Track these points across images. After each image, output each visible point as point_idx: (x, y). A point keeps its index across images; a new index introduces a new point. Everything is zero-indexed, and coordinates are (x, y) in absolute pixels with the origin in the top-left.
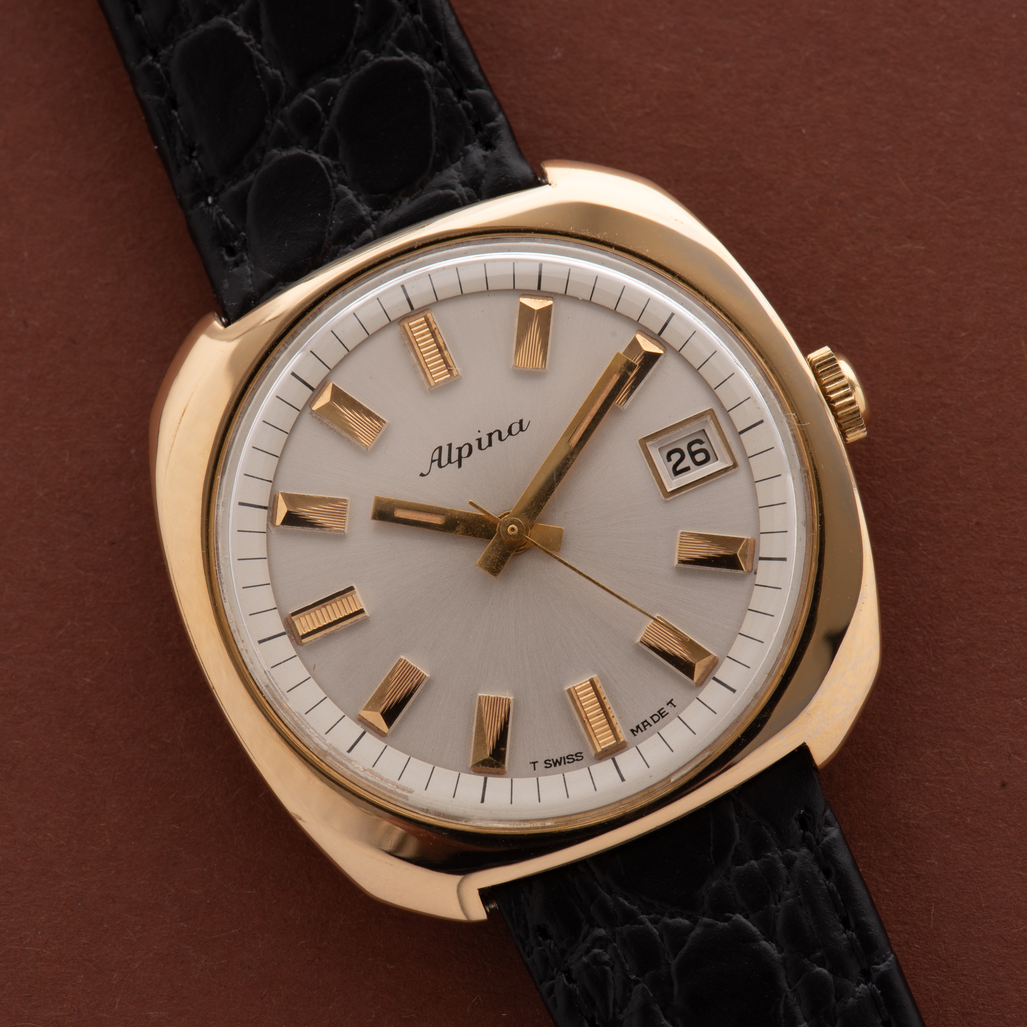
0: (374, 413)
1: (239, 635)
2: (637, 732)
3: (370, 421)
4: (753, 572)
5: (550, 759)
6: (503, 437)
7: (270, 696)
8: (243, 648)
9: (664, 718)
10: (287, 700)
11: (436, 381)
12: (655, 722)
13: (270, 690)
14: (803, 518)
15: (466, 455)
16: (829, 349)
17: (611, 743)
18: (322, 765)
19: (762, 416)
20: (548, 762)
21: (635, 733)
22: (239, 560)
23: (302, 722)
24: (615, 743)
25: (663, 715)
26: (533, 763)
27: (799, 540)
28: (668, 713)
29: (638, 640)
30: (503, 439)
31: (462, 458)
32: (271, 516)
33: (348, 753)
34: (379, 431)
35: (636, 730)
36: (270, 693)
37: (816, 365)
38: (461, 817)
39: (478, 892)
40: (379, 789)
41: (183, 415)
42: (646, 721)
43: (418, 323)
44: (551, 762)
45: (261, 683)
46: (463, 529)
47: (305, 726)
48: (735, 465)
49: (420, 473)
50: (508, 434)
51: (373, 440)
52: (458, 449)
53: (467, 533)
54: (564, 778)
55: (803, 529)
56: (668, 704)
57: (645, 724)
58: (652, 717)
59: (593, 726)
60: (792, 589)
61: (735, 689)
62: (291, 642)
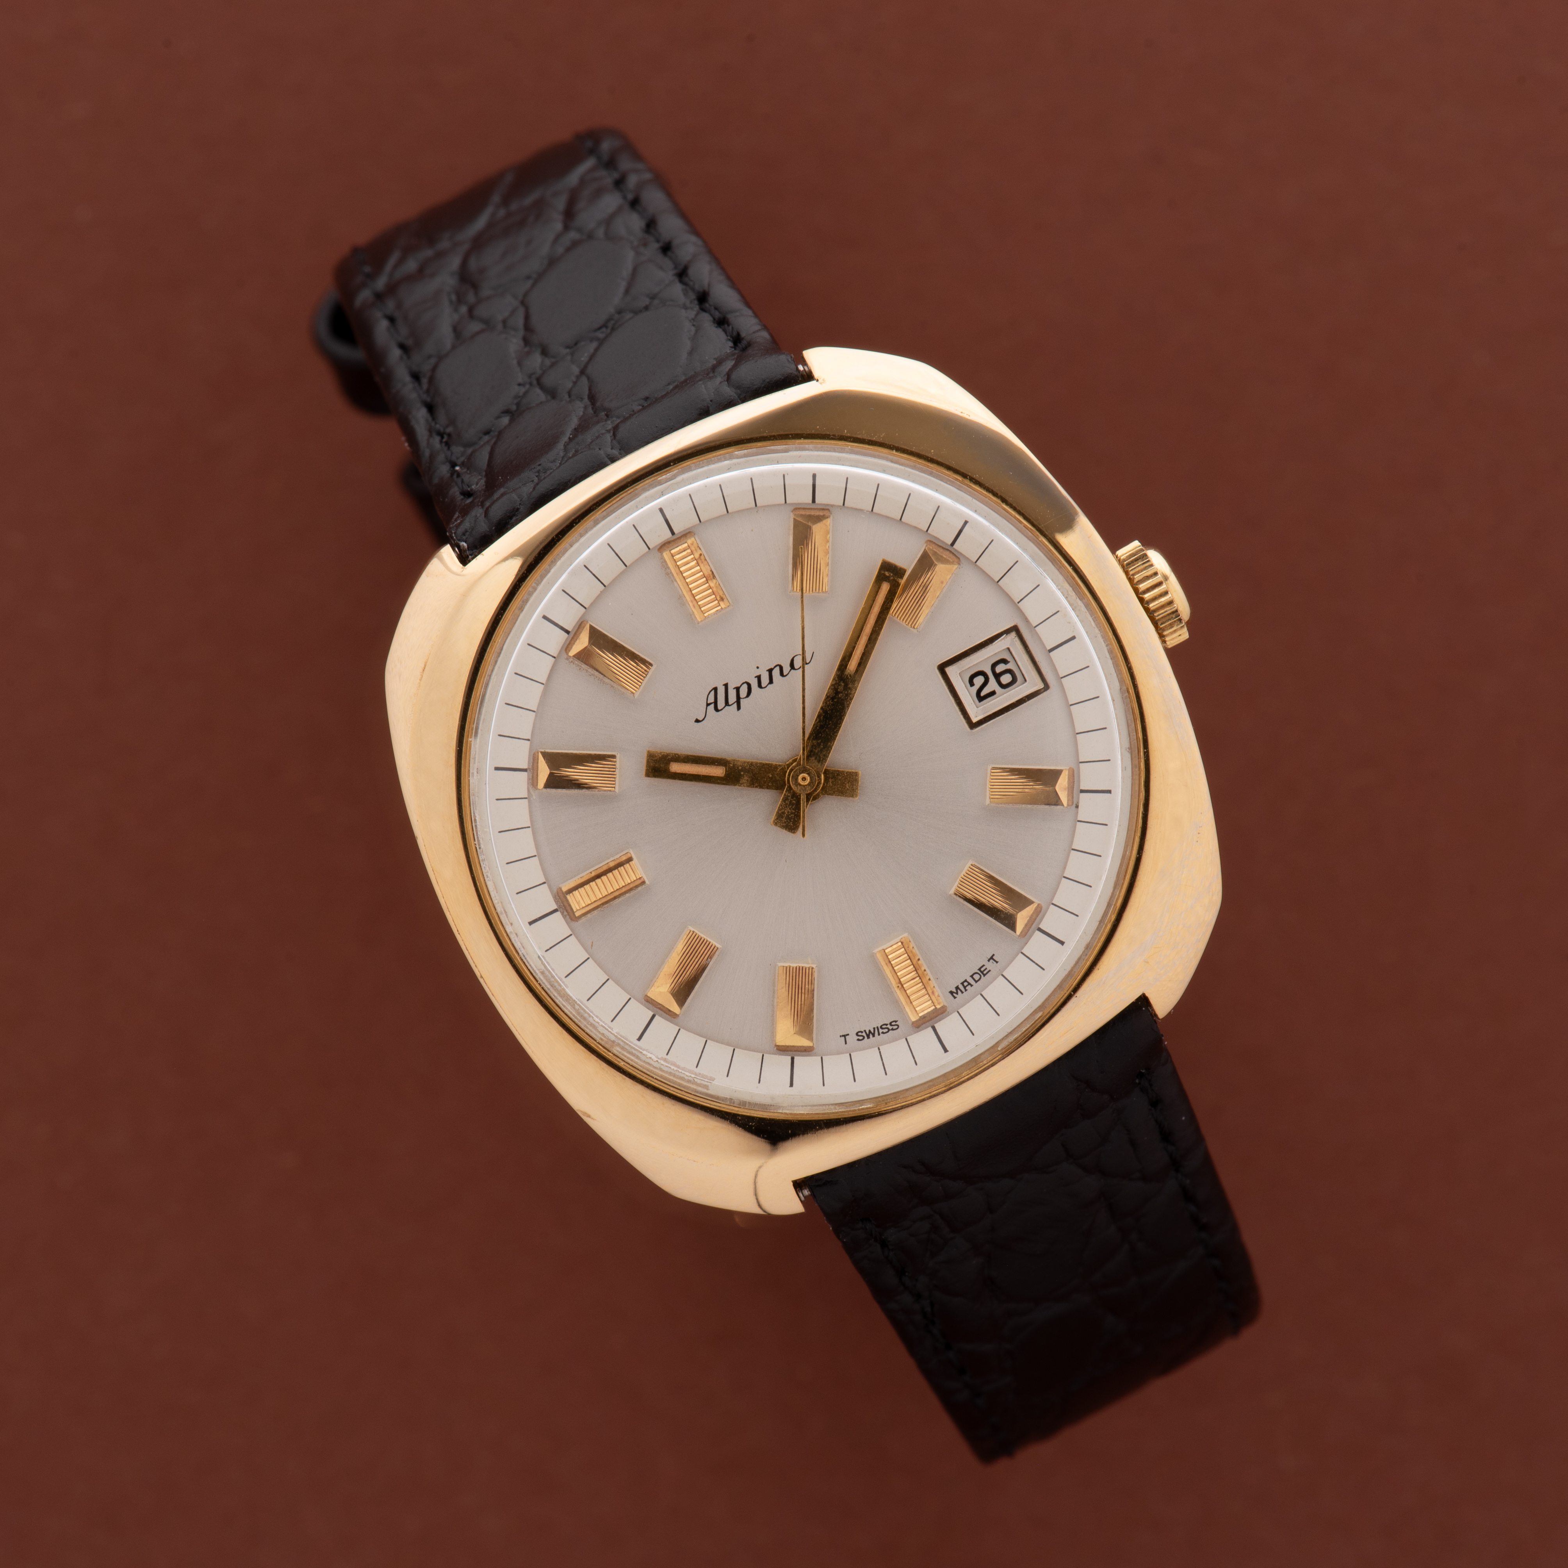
0: (638, 655)
1: (507, 917)
2: (957, 993)
3: (635, 665)
4: (1074, 805)
5: (863, 1031)
6: (785, 673)
7: (546, 983)
8: (512, 931)
9: (986, 976)
10: (565, 986)
11: (706, 615)
12: (976, 982)
13: (545, 977)
14: (1127, 745)
15: (745, 695)
16: (1139, 544)
17: (929, 1010)
18: (609, 1055)
19: (1073, 632)
20: (860, 1034)
21: (954, 994)
22: (500, 832)
23: (584, 1011)
24: (934, 1009)
25: (985, 972)
26: (843, 1036)
27: (1124, 769)
28: (990, 971)
29: (952, 892)
30: (785, 674)
31: (741, 700)
32: (531, 777)
33: (638, 1042)
34: (646, 675)
35: (955, 991)
36: (547, 980)
37: (1125, 563)
38: (768, 1105)
39: (792, 1184)
40: (675, 1079)
41: (424, 670)
42: (966, 981)
43: (680, 549)
44: (864, 1034)
45: (535, 969)
46: (747, 780)
47: (589, 1014)
48: (1047, 687)
49: (695, 720)
50: (790, 668)
51: (640, 686)
52: (735, 689)
53: (753, 784)
54: (880, 1052)
55: (1128, 755)
56: (989, 961)
57: (966, 984)
58: (972, 976)
59: (908, 992)
60: (1120, 825)
61: (1064, 941)
62: (564, 918)
